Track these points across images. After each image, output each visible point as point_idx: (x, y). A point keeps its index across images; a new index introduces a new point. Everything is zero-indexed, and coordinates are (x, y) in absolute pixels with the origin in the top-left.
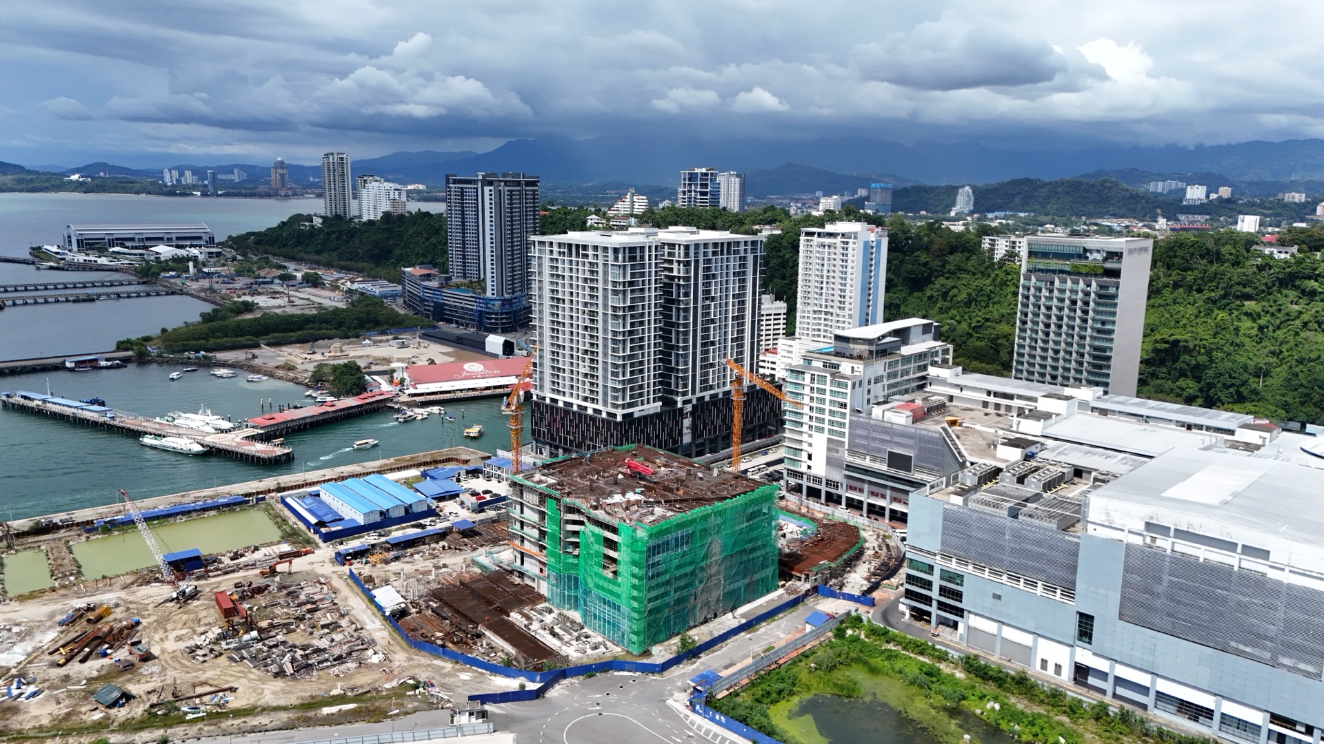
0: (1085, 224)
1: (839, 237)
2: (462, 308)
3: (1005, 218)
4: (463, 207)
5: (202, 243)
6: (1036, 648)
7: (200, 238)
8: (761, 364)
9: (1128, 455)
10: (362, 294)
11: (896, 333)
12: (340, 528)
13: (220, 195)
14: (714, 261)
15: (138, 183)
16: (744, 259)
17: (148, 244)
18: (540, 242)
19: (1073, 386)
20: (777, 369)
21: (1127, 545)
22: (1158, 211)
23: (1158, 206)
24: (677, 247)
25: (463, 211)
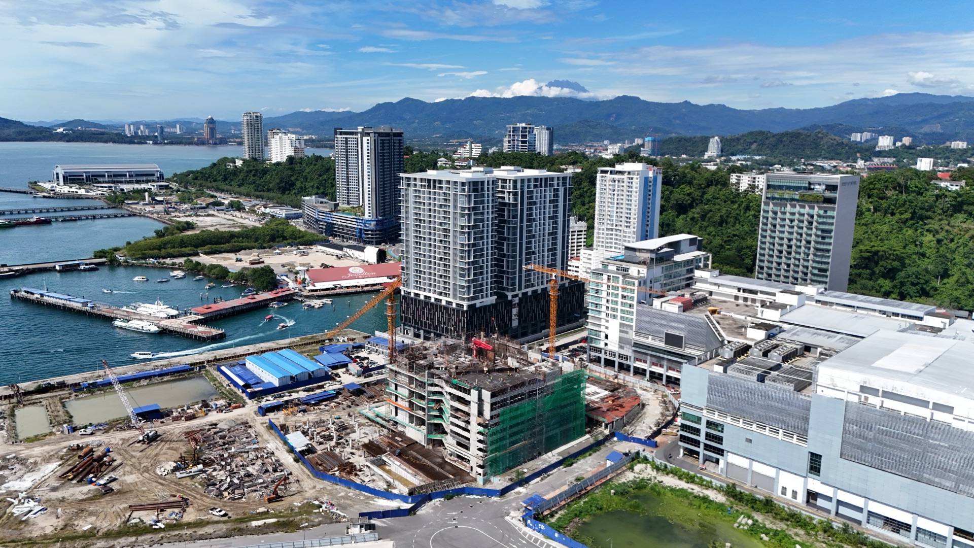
0: (804, 164)
1: (626, 174)
2: (347, 227)
3: (745, 160)
4: (347, 152)
5: (155, 179)
6: (778, 478)
7: (153, 175)
8: (569, 268)
9: (844, 336)
10: (273, 216)
11: (670, 245)
12: (261, 389)
13: (167, 144)
14: (535, 192)
15: (107, 134)
16: (557, 190)
17: (115, 179)
18: (406, 178)
19: (801, 284)
20: (580, 272)
21: (847, 402)
22: (858, 155)
23: (859, 152)
24: (508, 182)
25: (347, 155)
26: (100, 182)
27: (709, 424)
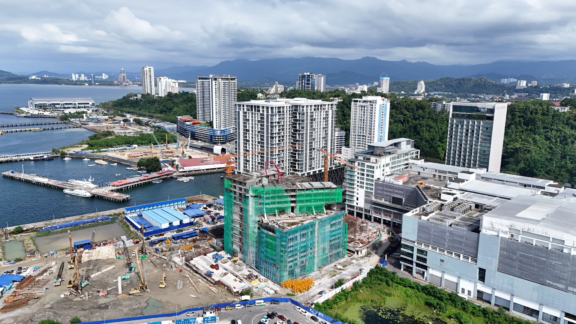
0: (474, 97)
1: (368, 103)
2: (204, 134)
3: (439, 94)
4: (203, 90)
6: (459, 283)
7: (88, 104)
9: (499, 198)
10: (159, 128)
11: (394, 144)
12: (151, 230)
13: (97, 85)
14: (314, 113)
15: (61, 79)
16: (328, 112)
17: (66, 106)
18: (238, 105)
19: (473, 168)
21: (501, 237)
22: (505, 91)
24: (299, 107)
25: (203, 92)
26: (57, 108)
27: (419, 251)
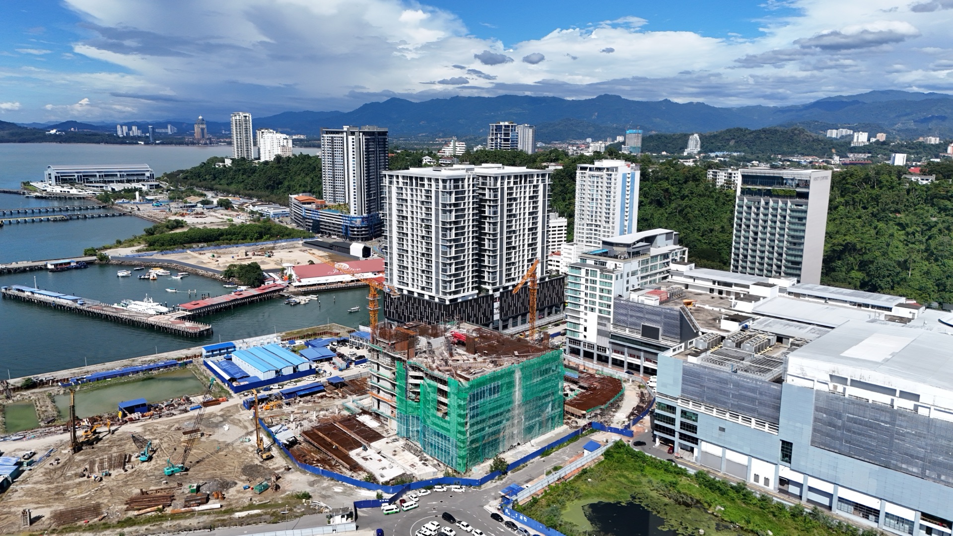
0: (781, 160)
1: (605, 171)
2: (333, 224)
3: (723, 157)
4: (333, 151)
5: (146, 178)
6: (750, 466)
7: (143, 175)
8: (549, 262)
9: (815, 326)
10: (261, 214)
11: (645, 239)
12: (246, 383)
13: (158, 144)
14: (515, 188)
15: (99, 135)
16: (536, 186)
17: (106, 179)
18: (389, 175)
19: (775, 277)
20: (561, 266)
21: (817, 391)
22: (834, 151)
23: (833, 147)
24: (488, 178)
25: (333, 154)
26: (91, 182)
27: (684, 413)
